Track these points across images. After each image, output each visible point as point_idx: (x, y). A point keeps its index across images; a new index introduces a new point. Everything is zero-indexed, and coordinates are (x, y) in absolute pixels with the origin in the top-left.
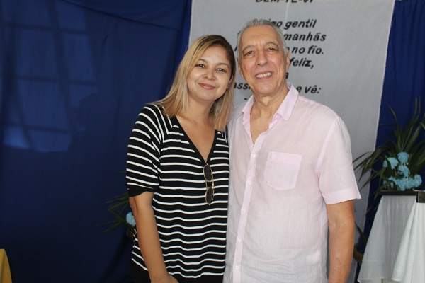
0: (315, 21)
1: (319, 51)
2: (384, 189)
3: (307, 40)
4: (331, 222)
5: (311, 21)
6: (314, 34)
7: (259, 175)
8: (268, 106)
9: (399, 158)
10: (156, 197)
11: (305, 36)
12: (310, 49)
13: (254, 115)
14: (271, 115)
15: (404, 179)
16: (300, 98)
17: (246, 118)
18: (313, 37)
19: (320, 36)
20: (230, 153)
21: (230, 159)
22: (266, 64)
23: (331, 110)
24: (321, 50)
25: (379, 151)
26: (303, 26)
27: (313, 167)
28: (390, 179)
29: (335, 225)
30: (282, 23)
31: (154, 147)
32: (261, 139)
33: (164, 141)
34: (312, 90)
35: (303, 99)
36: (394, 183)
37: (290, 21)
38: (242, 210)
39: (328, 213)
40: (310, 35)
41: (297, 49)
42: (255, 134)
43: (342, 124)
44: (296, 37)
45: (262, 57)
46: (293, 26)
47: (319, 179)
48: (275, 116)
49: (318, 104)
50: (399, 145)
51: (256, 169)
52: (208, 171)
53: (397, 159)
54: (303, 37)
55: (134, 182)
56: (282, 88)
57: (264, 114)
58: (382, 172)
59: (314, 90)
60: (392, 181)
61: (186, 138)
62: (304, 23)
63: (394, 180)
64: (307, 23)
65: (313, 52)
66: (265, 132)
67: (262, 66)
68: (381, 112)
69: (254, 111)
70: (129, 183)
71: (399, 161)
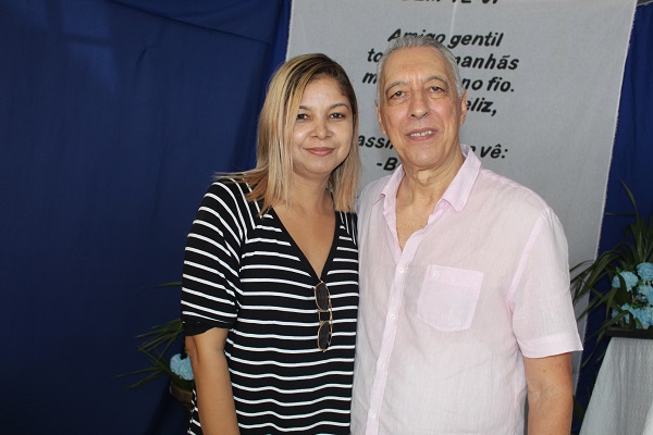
0: (502, 35)
1: (506, 87)
2: (614, 325)
3: (486, 67)
4: (531, 388)
5: (493, 35)
6: (498, 58)
7: (409, 303)
8: (427, 185)
9: (640, 272)
10: (232, 336)
11: (482, 60)
12: (491, 82)
13: (403, 199)
14: (432, 201)
15: (648, 309)
16: (484, 172)
17: (389, 204)
18: (497, 62)
19: (509, 60)
20: (360, 262)
21: (360, 273)
22: (425, 115)
23: (536, 196)
24: (509, 84)
25: (606, 261)
26: (480, 44)
27: (502, 292)
28: (624, 308)
29: (538, 393)
30: (444, 36)
31: (230, 251)
32: (414, 241)
33: (247, 241)
34: (493, 152)
35: (488, 175)
36: (631, 315)
37: (458, 34)
38: (380, 362)
39: (527, 372)
40: (491, 58)
41: (469, 81)
42: (404, 233)
43: (555, 220)
44: (468, 62)
45: (419, 103)
46: (463, 43)
47: (512, 313)
48: (440, 203)
49: (514, 185)
50: (639, 250)
51: (405, 294)
52: (322, 293)
53: (636, 274)
54: (479, 62)
55: (193, 310)
56: (452, 156)
57: (420, 199)
58: (610, 297)
59: (496, 153)
60: (627, 312)
61: (285, 236)
62: (482, 37)
63: (631, 310)
64: (488, 38)
65: (495, 89)
66: (421, 231)
67: (419, 118)
68: (608, 193)
69: (404, 192)
70: (185, 313)
71: (639, 278)
